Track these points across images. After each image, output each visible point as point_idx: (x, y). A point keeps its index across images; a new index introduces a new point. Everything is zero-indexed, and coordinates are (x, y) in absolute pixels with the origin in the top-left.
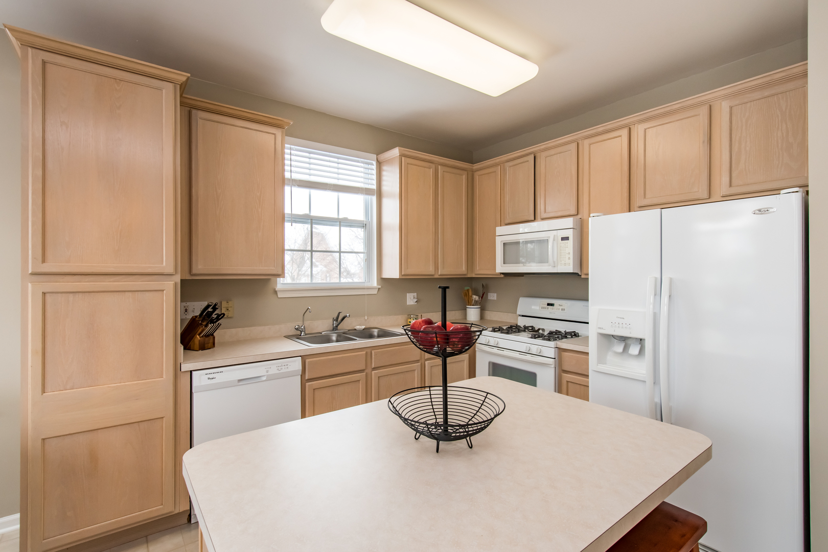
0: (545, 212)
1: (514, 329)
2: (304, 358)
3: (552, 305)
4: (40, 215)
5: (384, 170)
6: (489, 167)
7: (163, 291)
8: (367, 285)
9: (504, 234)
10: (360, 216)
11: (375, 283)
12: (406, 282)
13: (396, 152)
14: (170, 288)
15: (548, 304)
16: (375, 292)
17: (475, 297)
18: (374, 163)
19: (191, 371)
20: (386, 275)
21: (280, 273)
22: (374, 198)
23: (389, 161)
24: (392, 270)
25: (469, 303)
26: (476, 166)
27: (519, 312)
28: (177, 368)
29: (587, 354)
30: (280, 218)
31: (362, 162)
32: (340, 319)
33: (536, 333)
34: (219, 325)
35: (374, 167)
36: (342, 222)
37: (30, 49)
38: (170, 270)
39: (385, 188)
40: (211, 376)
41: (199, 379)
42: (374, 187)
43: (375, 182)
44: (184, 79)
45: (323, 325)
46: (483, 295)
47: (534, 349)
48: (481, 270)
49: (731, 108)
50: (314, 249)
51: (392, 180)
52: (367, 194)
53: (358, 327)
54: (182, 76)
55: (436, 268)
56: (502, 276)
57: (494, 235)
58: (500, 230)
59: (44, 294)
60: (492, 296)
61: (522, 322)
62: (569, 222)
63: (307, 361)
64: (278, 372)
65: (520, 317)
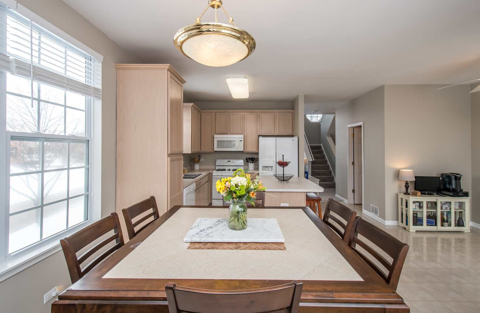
0: (232, 132)
2: (195, 183)
6: (208, 112)
7: (181, 159)
9: (218, 137)
13: (191, 104)
15: (228, 161)
26: (203, 111)
48: (204, 150)
57: (213, 138)
58: (215, 136)
60: (202, 160)
62: (242, 136)
65: (217, 167)
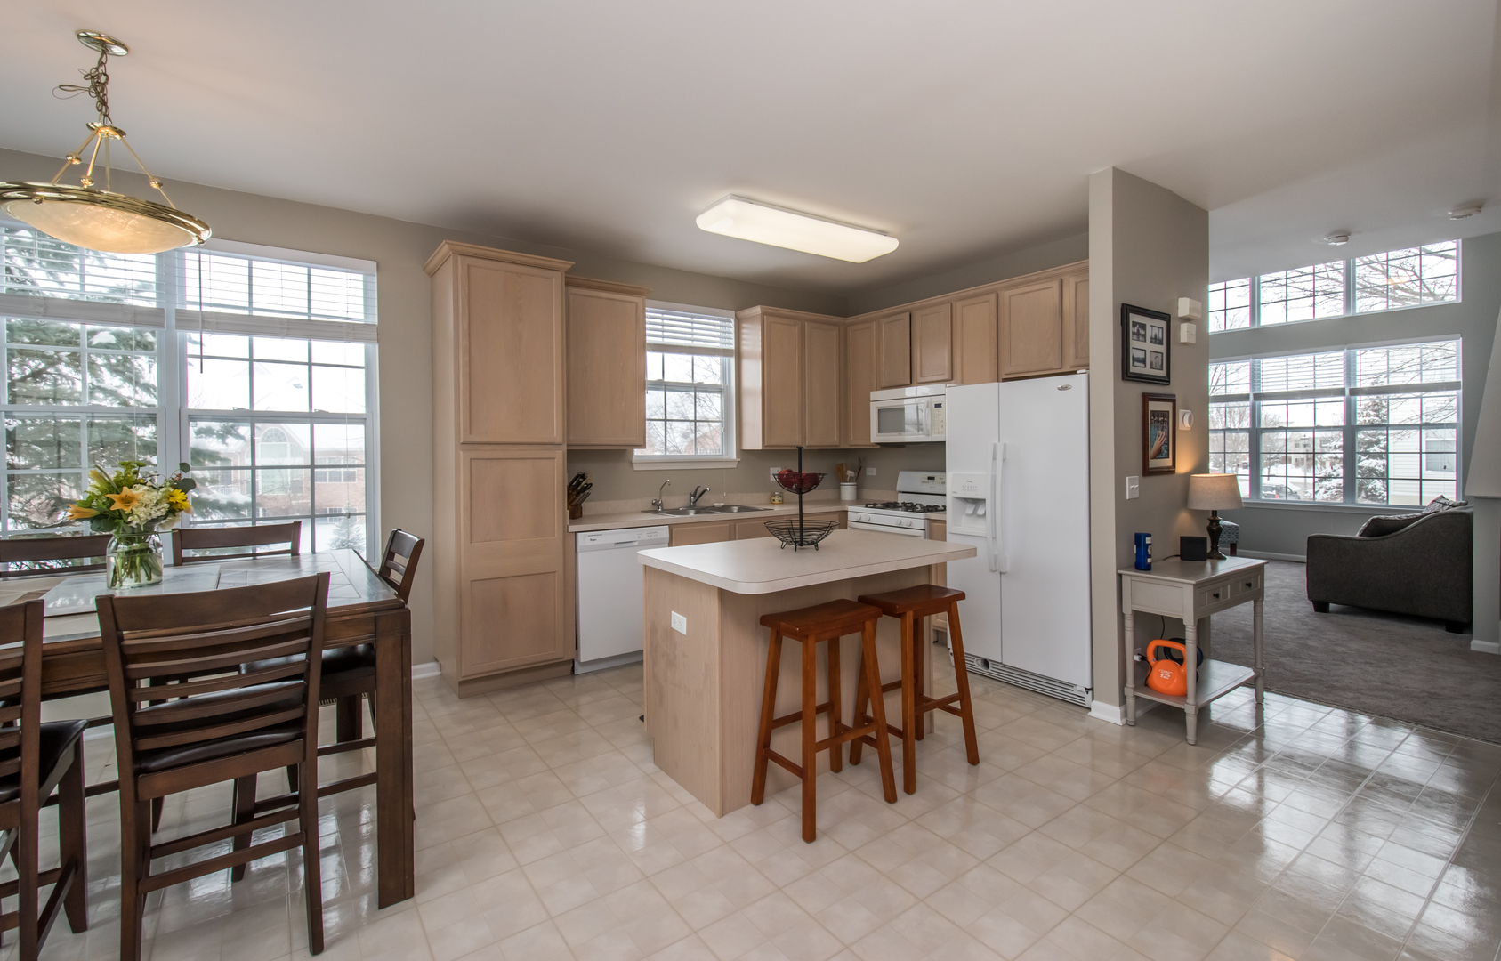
0: (921, 376)
1: (894, 506)
2: (671, 526)
3: (932, 478)
4: (468, 395)
5: (743, 328)
6: (863, 322)
7: (554, 459)
8: (725, 457)
9: (880, 399)
10: (716, 381)
11: (734, 456)
12: (768, 453)
13: (757, 310)
14: (560, 455)
15: (929, 478)
16: (734, 466)
17: (850, 473)
18: (732, 320)
19: (576, 533)
20: (747, 446)
21: (642, 443)
22: (733, 360)
23: (750, 319)
24: (754, 441)
25: (843, 479)
26: (849, 320)
27: (898, 489)
28: (566, 530)
29: (945, 521)
30: (642, 385)
31: (719, 320)
32: (697, 495)
33: (911, 508)
34: (589, 494)
35: (732, 324)
36: (695, 388)
37: (459, 257)
38: (559, 440)
39: (745, 348)
40: (593, 538)
41: (583, 540)
42: (733, 347)
43: (733, 341)
44: (569, 267)
45: (679, 501)
46: (860, 470)
47: (905, 522)
48: (855, 441)
49: (1076, 284)
50: (668, 418)
51: (753, 340)
52: (725, 355)
53: (716, 504)
54: (567, 265)
55: (803, 438)
56: (879, 447)
57: (869, 401)
58: (875, 395)
59: (471, 459)
60: (871, 471)
61: (901, 499)
63: (674, 530)
64: (648, 538)
65: (900, 494)
